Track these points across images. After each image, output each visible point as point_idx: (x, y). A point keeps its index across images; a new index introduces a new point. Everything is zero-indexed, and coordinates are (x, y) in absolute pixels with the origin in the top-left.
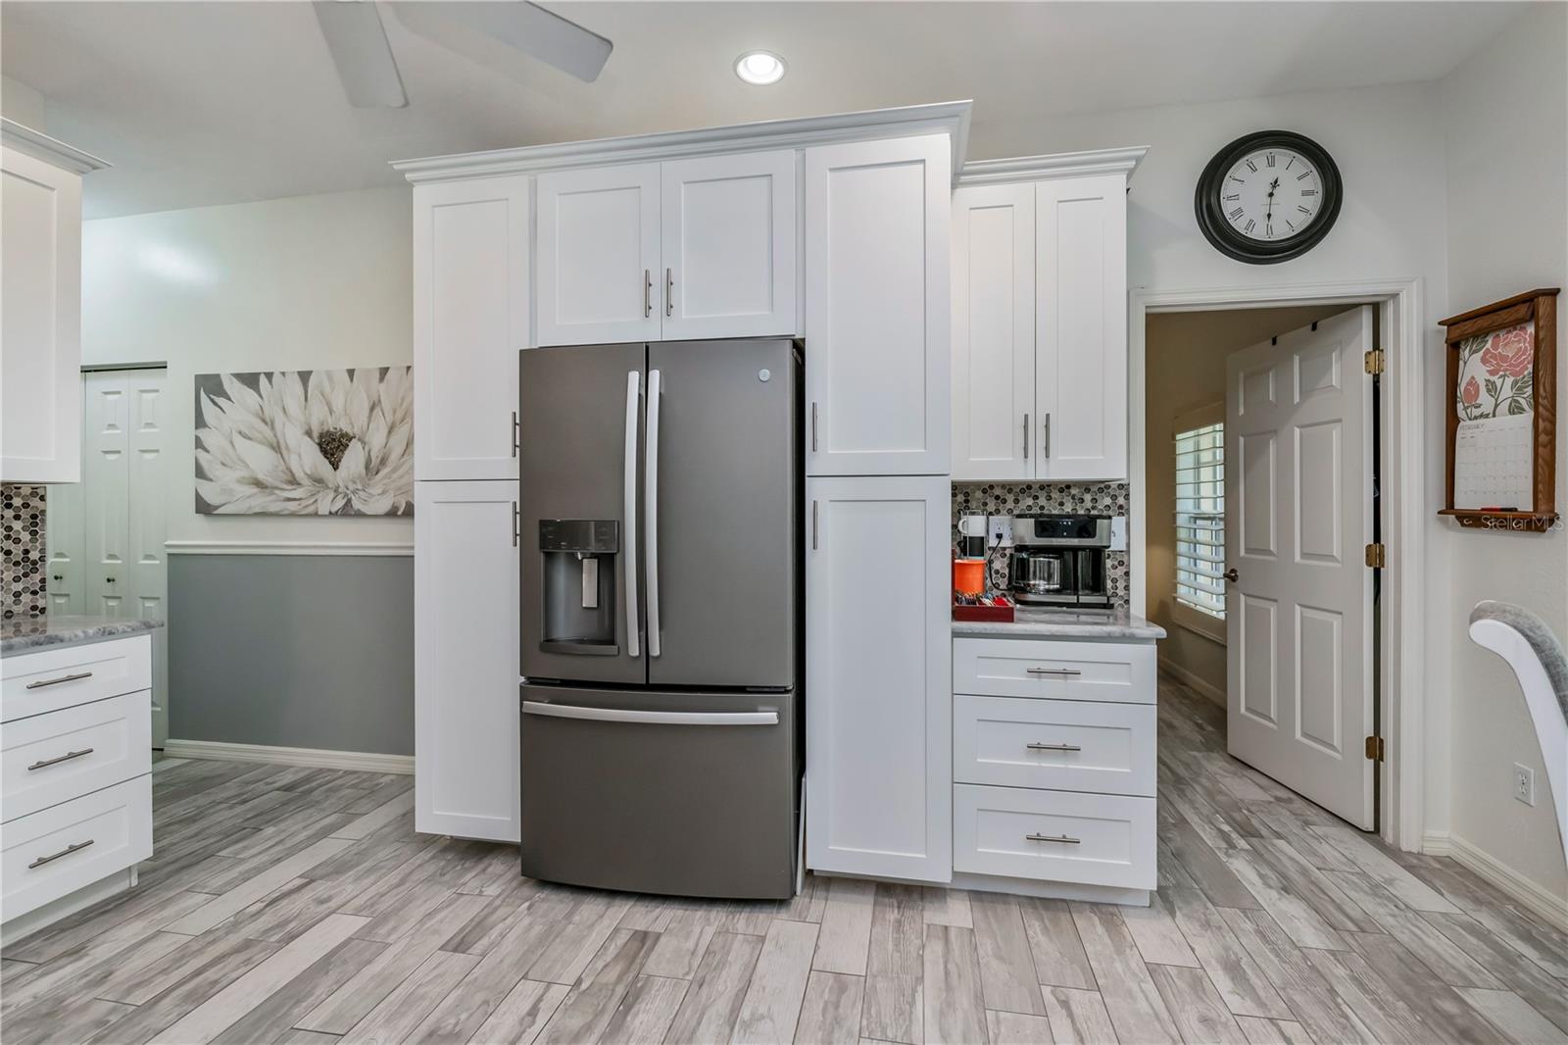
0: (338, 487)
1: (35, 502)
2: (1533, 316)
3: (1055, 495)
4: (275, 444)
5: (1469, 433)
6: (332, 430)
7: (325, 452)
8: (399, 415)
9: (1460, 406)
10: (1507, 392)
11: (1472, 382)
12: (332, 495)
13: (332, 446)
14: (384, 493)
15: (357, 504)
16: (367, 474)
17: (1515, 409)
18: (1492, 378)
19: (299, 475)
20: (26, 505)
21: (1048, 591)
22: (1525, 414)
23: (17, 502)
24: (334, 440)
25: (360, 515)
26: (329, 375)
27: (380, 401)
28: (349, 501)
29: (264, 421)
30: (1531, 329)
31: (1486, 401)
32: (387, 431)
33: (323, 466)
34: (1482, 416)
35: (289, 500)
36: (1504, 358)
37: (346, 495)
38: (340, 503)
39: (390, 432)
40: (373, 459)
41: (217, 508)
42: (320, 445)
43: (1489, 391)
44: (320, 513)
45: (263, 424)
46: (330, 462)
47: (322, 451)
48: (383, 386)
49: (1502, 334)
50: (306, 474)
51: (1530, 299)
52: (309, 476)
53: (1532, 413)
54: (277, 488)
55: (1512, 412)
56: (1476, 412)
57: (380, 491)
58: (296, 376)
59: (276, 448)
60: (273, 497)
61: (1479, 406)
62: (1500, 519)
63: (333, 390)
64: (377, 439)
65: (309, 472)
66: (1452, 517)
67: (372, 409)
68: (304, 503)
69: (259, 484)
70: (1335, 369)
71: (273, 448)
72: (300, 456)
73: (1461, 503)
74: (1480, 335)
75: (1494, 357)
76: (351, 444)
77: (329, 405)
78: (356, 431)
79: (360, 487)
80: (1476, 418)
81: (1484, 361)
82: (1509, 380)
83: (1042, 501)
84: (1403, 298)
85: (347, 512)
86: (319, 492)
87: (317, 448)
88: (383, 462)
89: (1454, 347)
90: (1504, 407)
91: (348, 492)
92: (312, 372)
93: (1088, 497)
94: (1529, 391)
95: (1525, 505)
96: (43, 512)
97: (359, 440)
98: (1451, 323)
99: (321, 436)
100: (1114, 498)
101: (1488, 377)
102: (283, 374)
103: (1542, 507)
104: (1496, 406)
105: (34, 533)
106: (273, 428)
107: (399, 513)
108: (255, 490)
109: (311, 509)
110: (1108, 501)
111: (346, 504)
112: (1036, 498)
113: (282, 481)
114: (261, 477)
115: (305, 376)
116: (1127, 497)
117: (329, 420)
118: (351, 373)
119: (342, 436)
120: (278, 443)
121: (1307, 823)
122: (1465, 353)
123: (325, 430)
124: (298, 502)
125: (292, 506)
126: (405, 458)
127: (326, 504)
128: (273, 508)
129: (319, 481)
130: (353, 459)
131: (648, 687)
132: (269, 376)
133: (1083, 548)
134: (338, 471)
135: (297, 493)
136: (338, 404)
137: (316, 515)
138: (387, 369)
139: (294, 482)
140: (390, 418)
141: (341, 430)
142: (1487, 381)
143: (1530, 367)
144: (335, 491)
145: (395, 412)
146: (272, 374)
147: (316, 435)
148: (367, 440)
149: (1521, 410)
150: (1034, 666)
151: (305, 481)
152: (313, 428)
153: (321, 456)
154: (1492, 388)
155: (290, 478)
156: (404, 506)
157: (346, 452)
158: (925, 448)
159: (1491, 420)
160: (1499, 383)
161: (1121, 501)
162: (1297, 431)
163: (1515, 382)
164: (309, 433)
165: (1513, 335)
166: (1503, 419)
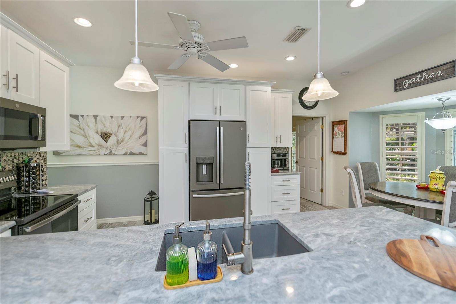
0: (107, 147)
1: (45, 155)
2: (344, 123)
3: (277, 149)
4: (85, 135)
5: (335, 139)
6: (105, 132)
7: (103, 138)
8: (128, 129)
9: (334, 135)
10: (341, 134)
11: (336, 132)
12: (105, 149)
13: (105, 136)
14: (123, 149)
15: (113, 152)
16: (117, 144)
17: (342, 137)
19: (93, 144)
20: (44, 156)
21: (278, 167)
23: (42, 155)
24: (106, 135)
25: (115, 155)
26: (104, 117)
27: (121, 125)
28: (111, 151)
29: (81, 129)
30: (344, 125)
31: (338, 135)
32: (124, 133)
33: (102, 142)
34: (337, 137)
35: (90, 151)
37: (110, 149)
38: (108, 152)
39: (125, 133)
40: (119, 140)
41: (61, 153)
42: (101, 136)
44: (101, 154)
45: (80, 130)
46: (105, 140)
47: (102, 138)
48: (122, 121)
49: (340, 125)
50: (96, 144)
51: (344, 121)
52: (97, 144)
53: (344, 138)
54: (85, 147)
55: (341, 137)
56: (336, 136)
57: (122, 148)
58: (93, 117)
59: (85, 136)
60: (83, 150)
61: (337, 136)
62: (340, 153)
63: (105, 121)
64: (121, 135)
65: (97, 143)
66: (332, 153)
67: (119, 127)
68: (95, 152)
69: (78, 146)
70: (316, 127)
71: (84, 136)
72: (94, 139)
73: (334, 150)
74: (337, 125)
75: (339, 128)
76: (112, 136)
77: (104, 125)
78: (114, 132)
79: (115, 147)
81: (337, 129)
82: (341, 132)
83: (275, 150)
84: (327, 117)
85: (110, 154)
86: (101, 149)
87: (100, 137)
88: (122, 141)
89: (333, 126)
90: (340, 136)
91: (111, 149)
92: (98, 116)
93: (282, 149)
94: (344, 134)
95: (343, 151)
96: (46, 157)
97: (115, 135)
98: (333, 122)
99: (101, 133)
100: (286, 149)
101: (338, 131)
102: (88, 116)
103: (345, 152)
105: (45, 163)
106: (84, 130)
107: (128, 154)
108: (77, 148)
109: (98, 153)
110: (285, 150)
111: (110, 152)
112: (274, 149)
113: (87, 146)
114: (79, 144)
115: (95, 117)
116: (288, 149)
117: (104, 130)
118: (112, 117)
119: (109, 134)
120: (86, 135)
121: (312, 204)
122: (335, 127)
123: (103, 132)
124: (93, 152)
125: (91, 153)
126: (129, 140)
127: (103, 152)
128: (83, 153)
129: (101, 146)
130: (112, 140)
131: (220, 189)
132: (82, 116)
133: (283, 159)
134: (107, 143)
135: (93, 149)
136: (107, 124)
137: (100, 155)
138: (124, 117)
139: (91, 146)
140: (125, 129)
141: (108, 132)
143: (344, 131)
144: (106, 148)
145: (126, 128)
146: (83, 115)
147: (99, 133)
148: (117, 135)
149: (343, 137)
150: (283, 180)
151: (96, 146)
152: (98, 131)
153: (101, 139)
154: (338, 133)
155: (90, 144)
156: (129, 152)
157: (110, 138)
158: (267, 142)
159: (338, 138)
161: (287, 150)
162: (309, 137)
163: (342, 133)
164: (97, 133)
165: (341, 126)
166: (340, 138)
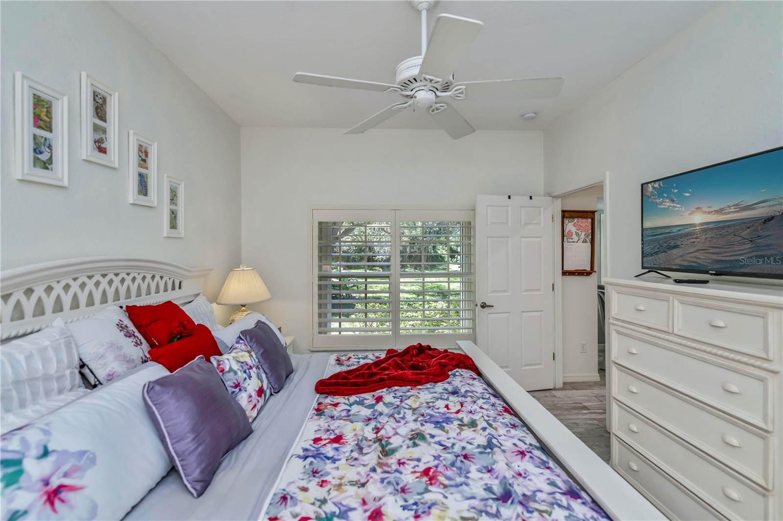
5: (569, 247)
9: (565, 238)
10: (583, 236)
11: (570, 231)
17: (585, 241)
18: (577, 231)
22: (587, 243)
30: (590, 220)
31: (575, 238)
34: (573, 242)
36: (582, 226)
43: (576, 235)
49: (581, 219)
53: (590, 244)
55: (583, 242)
56: (571, 240)
61: (572, 239)
74: (572, 217)
75: (577, 225)
80: (570, 242)
81: (574, 225)
82: (583, 233)
89: (564, 219)
90: (581, 240)
94: (590, 237)
95: (589, 269)
101: (576, 231)
104: (579, 240)
122: (566, 221)
142: (576, 232)
143: (590, 231)
154: (577, 234)
159: (575, 243)
160: (580, 233)
163: (585, 234)
165: (584, 220)
166: (580, 244)
